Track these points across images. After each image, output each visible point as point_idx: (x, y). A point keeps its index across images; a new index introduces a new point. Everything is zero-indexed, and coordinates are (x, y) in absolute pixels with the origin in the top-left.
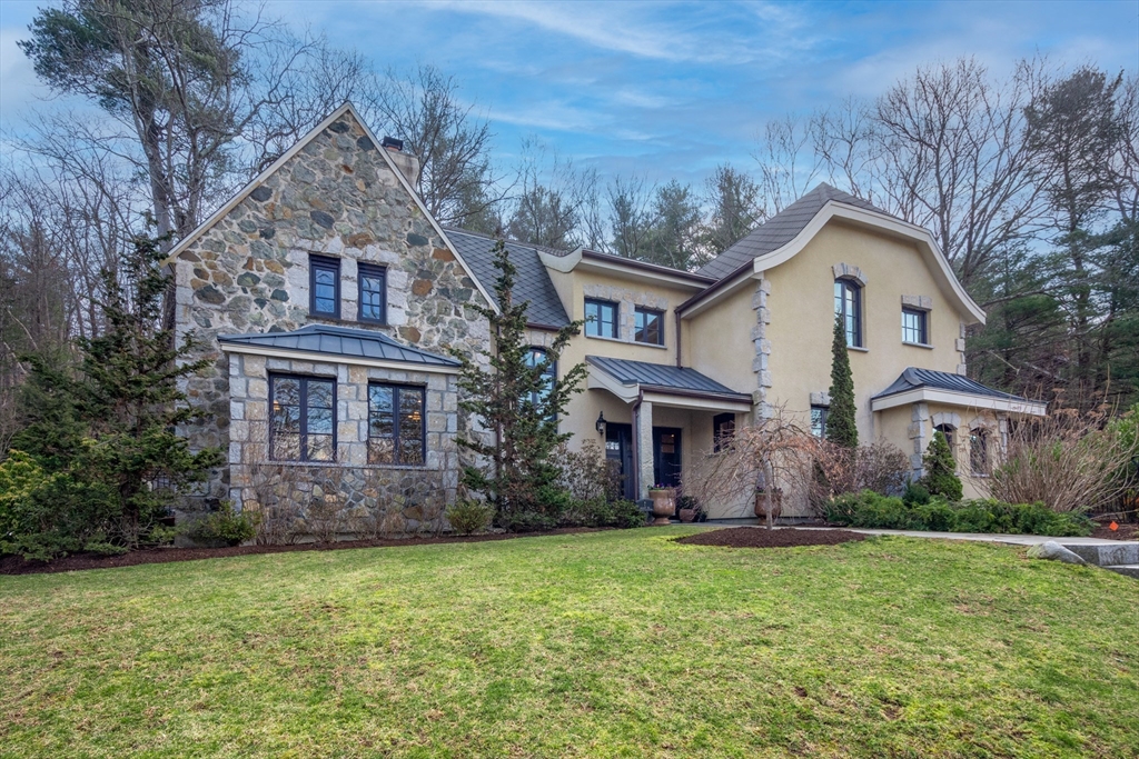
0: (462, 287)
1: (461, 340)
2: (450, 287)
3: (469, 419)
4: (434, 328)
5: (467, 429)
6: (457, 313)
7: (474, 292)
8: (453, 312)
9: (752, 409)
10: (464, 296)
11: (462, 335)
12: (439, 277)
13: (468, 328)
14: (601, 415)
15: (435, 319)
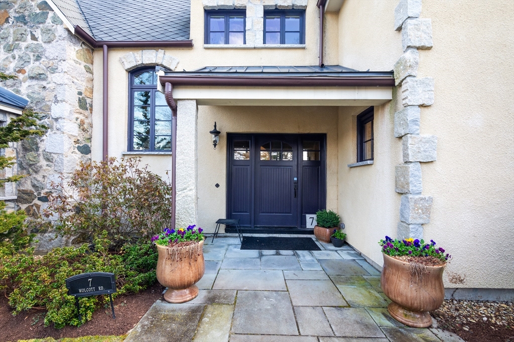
0: (38, 11)
1: (37, 63)
2: (27, 13)
3: (42, 141)
4: (10, 55)
5: (41, 150)
6: (34, 38)
7: (51, 14)
8: (29, 37)
9: (394, 94)
10: (40, 20)
11: (38, 58)
12: (16, 6)
13: (45, 50)
14: (215, 126)
15: (10, 46)
